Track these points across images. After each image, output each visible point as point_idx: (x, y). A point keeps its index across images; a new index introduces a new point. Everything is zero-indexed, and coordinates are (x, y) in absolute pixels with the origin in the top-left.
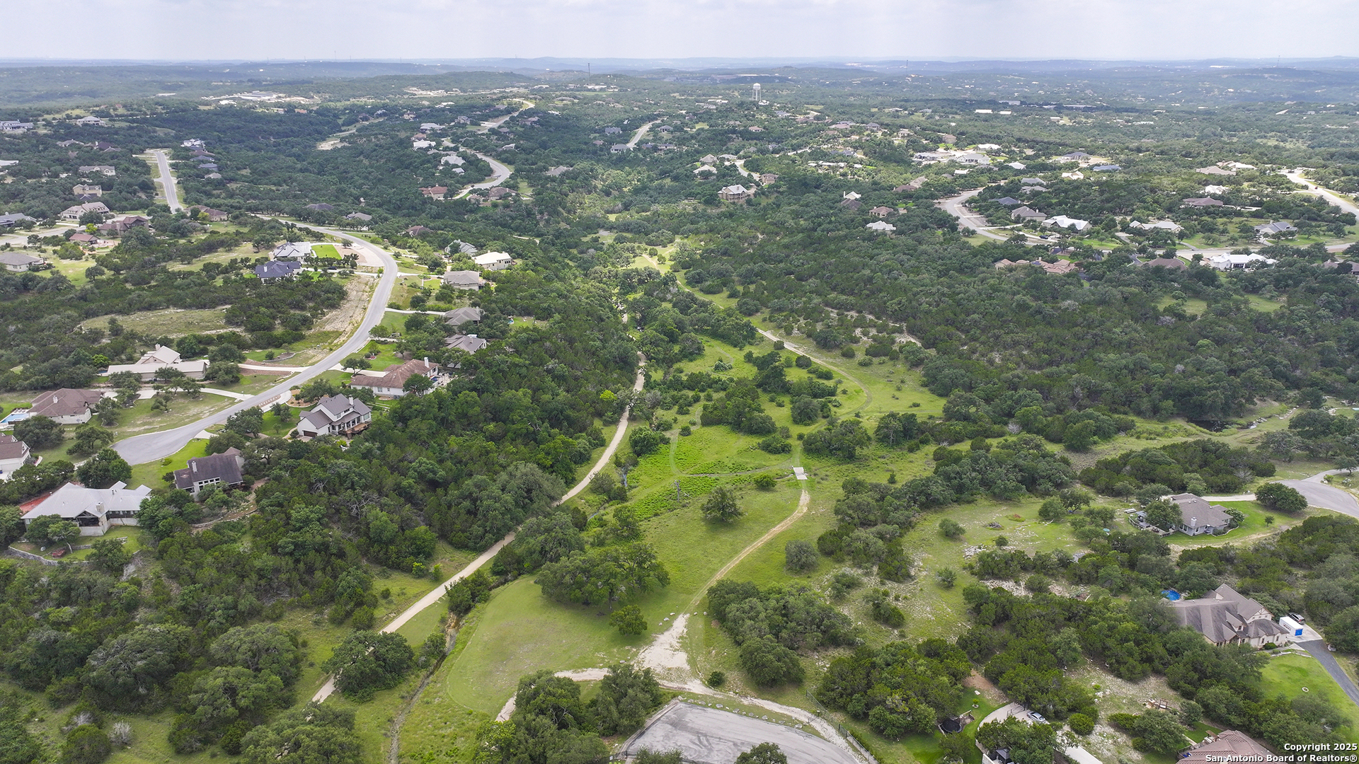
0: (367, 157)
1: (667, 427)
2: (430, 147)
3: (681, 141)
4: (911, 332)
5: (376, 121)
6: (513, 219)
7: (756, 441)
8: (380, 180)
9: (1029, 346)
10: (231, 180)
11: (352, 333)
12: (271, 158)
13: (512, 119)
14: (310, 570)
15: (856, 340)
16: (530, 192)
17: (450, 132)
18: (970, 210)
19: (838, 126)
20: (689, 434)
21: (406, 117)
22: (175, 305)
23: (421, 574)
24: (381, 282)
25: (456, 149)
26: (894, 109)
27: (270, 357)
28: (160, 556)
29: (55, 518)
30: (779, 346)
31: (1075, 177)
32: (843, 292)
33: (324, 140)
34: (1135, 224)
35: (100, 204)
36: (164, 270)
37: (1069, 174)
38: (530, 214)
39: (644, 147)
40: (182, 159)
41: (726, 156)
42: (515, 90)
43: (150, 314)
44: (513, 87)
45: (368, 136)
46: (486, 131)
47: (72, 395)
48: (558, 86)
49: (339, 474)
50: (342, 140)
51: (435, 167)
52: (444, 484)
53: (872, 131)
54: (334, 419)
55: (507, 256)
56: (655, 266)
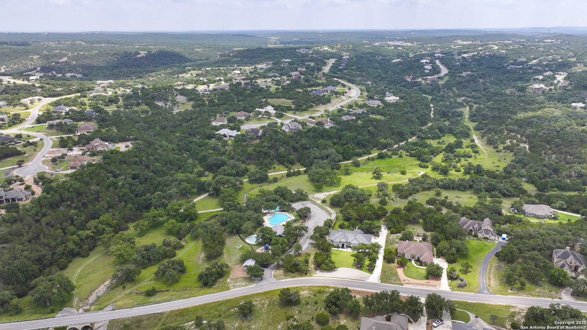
1: (397, 154)
2: (426, 62)
4: (529, 143)
11: (323, 111)
14: (260, 157)
16: (446, 80)
20: (401, 157)
23: (287, 167)
24: (347, 100)
27: (295, 113)
29: (220, 134)
30: (473, 141)
35: (298, 72)
39: (525, 67)
41: (561, 73)
43: (277, 99)
47: (245, 113)
50: (402, 59)
52: (306, 149)
54: (291, 128)
55: (398, 98)
56: (466, 111)
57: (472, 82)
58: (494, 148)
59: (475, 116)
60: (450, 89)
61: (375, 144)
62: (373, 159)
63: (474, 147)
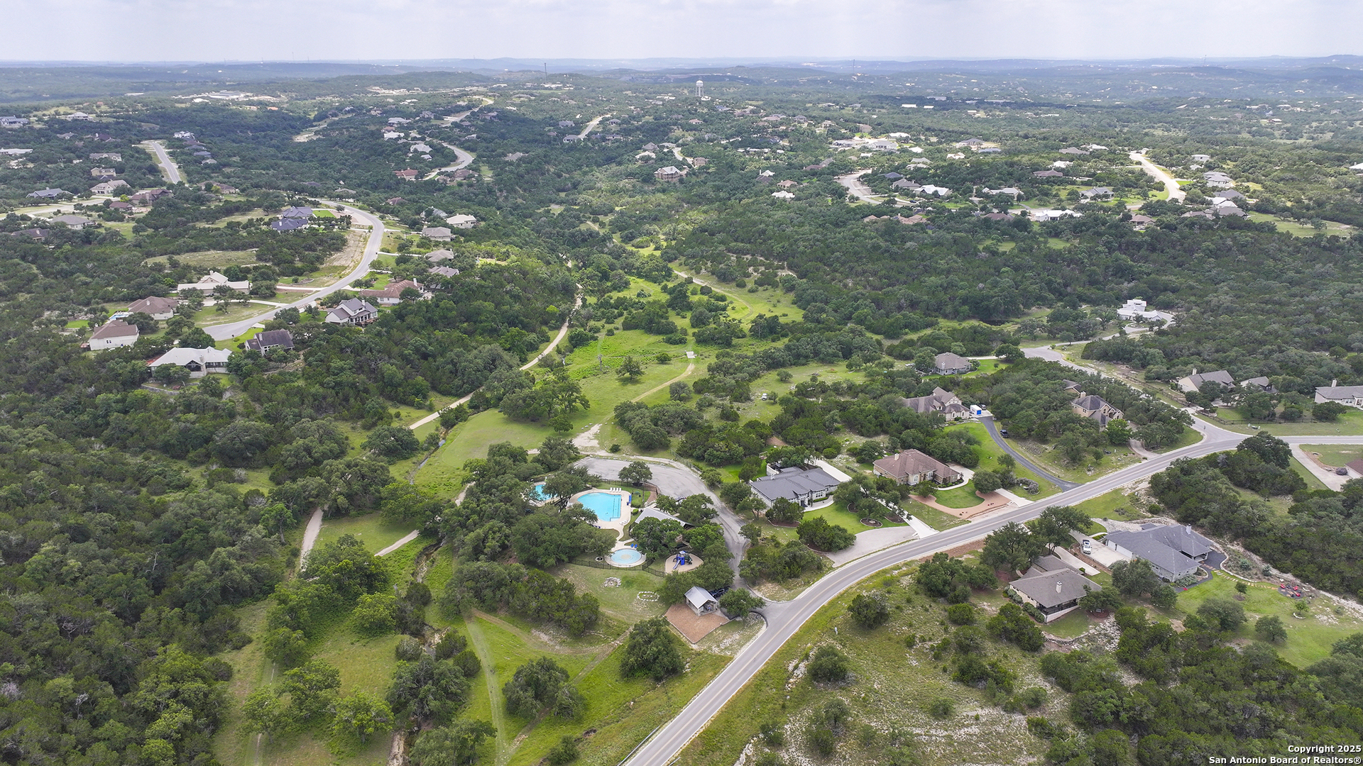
0: (342, 147)
1: (597, 330)
2: (399, 138)
3: (627, 132)
4: (790, 268)
5: (346, 117)
6: (476, 195)
7: (661, 338)
8: (356, 166)
9: (875, 274)
10: (225, 166)
11: (355, 267)
12: (254, 149)
13: (473, 113)
14: (346, 398)
15: (748, 275)
16: (490, 174)
17: (416, 126)
18: (862, 184)
19: (770, 118)
20: (613, 334)
21: (373, 113)
22: (214, 249)
23: (419, 407)
24: (373, 235)
25: (423, 139)
26: (826, 104)
27: (296, 281)
28: (245, 389)
29: (173, 365)
30: (689, 281)
31: (957, 157)
32: (742, 241)
33: (298, 134)
34: (986, 190)
35: (123, 182)
36: (194, 228)
37: (952, 155)
38: (490, 192)
39: (593, 137)
40: (177, 148)
41: (666, 144)
42: (475, 89)
43: (196, 254)
44: (473, 86)
45: (340, 130)
46: (449, 125)
47: (159, 301)
48: (517, 85)
49: (361, 343)
50: (316, 133)
51: (406, 154)
52: (433, 355)
53: (799, 123)
54: (352, 314)
55: (472, 218)
58: (738, 286)
63: (704, 290)
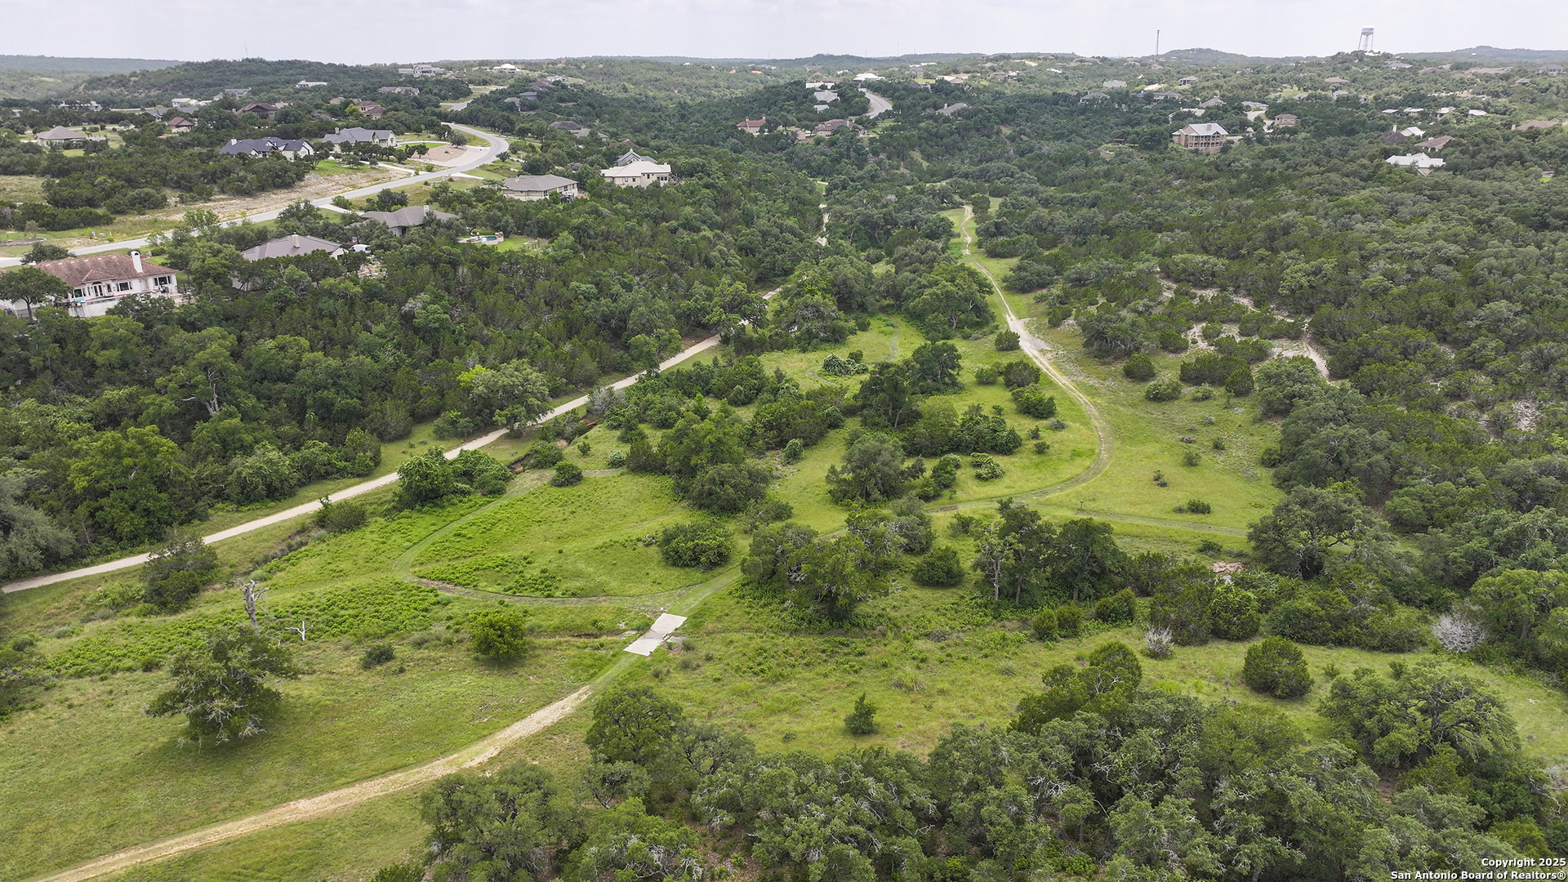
4: (1318, 337)
39: (1132, 95)
55: (666, 168)
56: (963, 220)
57: (973, 132)
58: (1130, 374)
59: (1002, 234)
60: (901, 155)
61: (428, 402)
62: (350, 520)
63: (1019, 377)
